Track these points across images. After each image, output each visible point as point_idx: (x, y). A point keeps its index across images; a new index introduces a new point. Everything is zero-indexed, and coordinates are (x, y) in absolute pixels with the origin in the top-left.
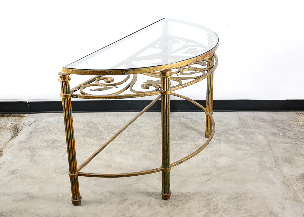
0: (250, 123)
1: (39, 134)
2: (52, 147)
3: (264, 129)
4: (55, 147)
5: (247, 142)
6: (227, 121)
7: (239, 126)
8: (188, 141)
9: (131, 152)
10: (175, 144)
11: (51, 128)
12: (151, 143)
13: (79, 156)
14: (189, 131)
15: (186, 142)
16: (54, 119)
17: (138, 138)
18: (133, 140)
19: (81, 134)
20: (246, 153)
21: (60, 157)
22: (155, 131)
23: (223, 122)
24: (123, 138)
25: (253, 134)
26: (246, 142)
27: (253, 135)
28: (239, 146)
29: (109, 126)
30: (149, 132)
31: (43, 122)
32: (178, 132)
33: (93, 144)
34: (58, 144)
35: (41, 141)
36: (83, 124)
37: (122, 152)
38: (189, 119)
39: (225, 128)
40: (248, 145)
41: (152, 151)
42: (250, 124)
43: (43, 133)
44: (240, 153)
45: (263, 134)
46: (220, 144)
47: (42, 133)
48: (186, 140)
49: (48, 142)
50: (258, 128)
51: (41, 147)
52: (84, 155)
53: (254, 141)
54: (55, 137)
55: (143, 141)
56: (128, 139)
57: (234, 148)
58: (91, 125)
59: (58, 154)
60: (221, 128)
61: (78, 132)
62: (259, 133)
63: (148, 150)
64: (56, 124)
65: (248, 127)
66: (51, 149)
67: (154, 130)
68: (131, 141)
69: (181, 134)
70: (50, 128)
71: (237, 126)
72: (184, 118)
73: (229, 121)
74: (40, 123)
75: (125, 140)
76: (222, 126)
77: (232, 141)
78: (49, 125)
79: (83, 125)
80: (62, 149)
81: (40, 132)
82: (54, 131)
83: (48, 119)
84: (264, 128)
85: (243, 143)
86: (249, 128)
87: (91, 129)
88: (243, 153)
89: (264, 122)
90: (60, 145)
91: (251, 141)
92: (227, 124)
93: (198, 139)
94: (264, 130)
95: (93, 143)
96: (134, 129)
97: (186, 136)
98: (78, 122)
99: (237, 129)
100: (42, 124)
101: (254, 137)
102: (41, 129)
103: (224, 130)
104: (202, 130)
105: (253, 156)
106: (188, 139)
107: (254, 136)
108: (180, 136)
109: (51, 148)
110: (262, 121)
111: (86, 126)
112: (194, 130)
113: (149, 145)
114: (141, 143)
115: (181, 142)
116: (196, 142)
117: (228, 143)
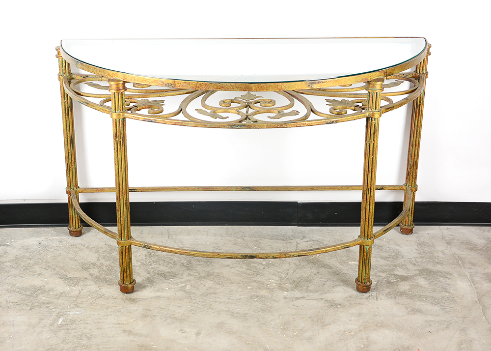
0: (442, 252)
1: (6, 274)
2: (30, 304)
3: (469, 266)
4: (37, 304)
5: (434, 295)
6: (394, 247)
7: (418, 260)
8: (311, 291)
9: (193, 315)
10: (285, 298)
11: (31, 262)
12: (234, 296)
13: (86, 325)
14: (314, 270)
15: (306, 294)
16: (38, 241)
17: (209, 283)
18: (198, 289)
19: (91, 275)
20: (431, 321)
21: (45, 326)
22: (243, 270)
23: (384, 250)
24: (177, 284)
25: (448, 276)
26: (431, 295)
27: (447, 280)
28: (418, 304)
29: (150, 257)
30: (232, 270)
31: (14, 248)
32: (291, 271)
33: (116, 298)
34: (42, 298)
35: (7, 290)
36: (97, 251)
37: (175, 316)
38: (315, 243)
39: (388, 263)
40: (435, 302)
41: (237, 315)
42: (440, 255)
43: (14, 272)
44: (418, 319)
45: (469, 277)
46: (377, 299)
47: (12, 273)
48: (307, 290)
49: (23, 292)
50: (458, 264)
51: (8, 305)
52: (95, 323)
53: (449, 292)
54: (37, 282)
55: (218, 291)
56: (188, 287)
57: (407, 308)
58: (113, 254)
59: (43, 319)
60: (380, 264)
61: (86, 270)
62: (460, 275)
63: (228, 311)
64: (42, 252)
65: (436, 260)
66: (29, 308)
67: (242, 268)
68: (193, 291)
69: (298, 276)
70: (29, 261)
71: (413, 259)
72: (305, 240)
73: (397, 247)
74: (8, 249)
75: (183, 289)
76: (382, 258)
77: (402, 294)
78: (27, 255)
79: (96, 255)
80: (50, 308)
81: (7, 269)
82: (37, 268)
83: (25, 240)
84: (471, 263)
85: (426, 297)
86: (438, 263)
87: (112, 265)
88: (426, 321)
89: (471, 249)
90: (48, 299)
91: (443, 294)
92: (393, 254)
93: (333, 287)
94: (470, 268)
95: (114, 296)
96: (202, 263)
97: (308, 280)
98: (88, 247)
99: (415, 264)
100: (13, 252)
101: (449, 284)
102: (9, 264)
103: (387, 268)
104: (342, 267)
105: (447, 328)
106: (311, 287)
107: (449, 281)
108: (294, 281)
109: (28, 306)
110: (467, 248)
111: (104, 257)
112: (325, 266)
113: (230, 301)
114: (214, 295)
115: (297, 294)
116: (327, 295)
117: (395, 298)
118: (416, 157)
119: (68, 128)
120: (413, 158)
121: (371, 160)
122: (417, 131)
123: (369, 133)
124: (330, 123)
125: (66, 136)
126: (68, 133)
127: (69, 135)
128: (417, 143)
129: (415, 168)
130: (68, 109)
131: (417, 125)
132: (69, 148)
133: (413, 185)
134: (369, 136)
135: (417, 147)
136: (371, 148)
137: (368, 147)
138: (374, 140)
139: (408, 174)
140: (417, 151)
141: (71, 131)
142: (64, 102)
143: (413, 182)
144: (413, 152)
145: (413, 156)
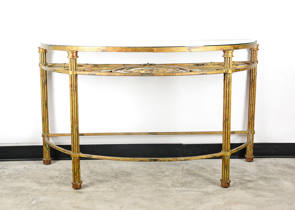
0: (272, 169)
1: (2, 181)
2: (16, 194)
3: (290, 175)
4: (20, 194)
5: (270, 188)
6: (242, 167)
7: (258, 173)
8: (193, 188)
9: (118, 199)
10: (176, 191)
11: (19, 176)
12: (144, 190)
13: (50, 204)
14: (194, 178)
15: (190, 189)
16: (24, 167)
17: (128, 184)
18: (121, 187)
19: (55, 181)
20: (269, 200)
21: (24, 204)
22: (150, 178)
23: (237, 169)
24: (109, 185)
25: (277, 180)
26: (268, 188)
27: (277, 181)
28: (260, 193)
29: (92, 173)
30: (143, 178)
31: (9, 170)
32: (180, 179)
33: (69, 192)
34: (24, 192)
35: (3, 189)
36: (60, 171)
37: (107, 199)
38: (194, 166)
39: (239, 174)
40: (270, 191)
41: (146, 198)
42: (271, 170)
43: (7, 180)
44: (261, 200)
45: (290, 180)
46: (234, 191)
47: (7, 181)
48: (190, 187)
49: (12, 189)
50: (283, 174)
51: (2, 195)
52: (56, 203)
53: (279, 187)
54: (21, 184)
55: (134, 188)
56: (115, 186)
57: (253, 195)
58: (69, 172)
59: (23, 201)
60: (235, 175)
61: (52, 179)
62: (284, 179)
63: (140, 197)
64: (25, 171)
65: (269, 173)
66: (15, 196)
67: (149, 177)
68: (119, 188)
69: (184, 181)
70: (17, 176)
71: (255, 173)
72: (187, 165)
73: (245, 168)
74: (5, 170)
75: (112, 187)
76: (236, 172)
77: (250, 188)
78: (17, 173)
79: (59, 172)
80: (28, 196)
81: (4, 179)
82: (22, 178)
83: (16, 166)
84: (290, 174)
85: (265, 189)
86: (271, 174)
87: (69, 177)
88: (266, 200)
89: (290, 168)
90: (27, 192)
91: (276, 188)
92: (242, 171)
93: (206, 186)
94: (290, 176)
95: (69, 191)
96: (124, 176)
97: (190, 183)
98: (54, 169)
99: (256, 175)
100: (7, 172)
101: (278, 183)
102: (5, 177)
103: (239, 177)
104: (211, 176)
105: (280, 203)
106: (193, 186)
107: (278, 182)
108: (182, 183)
109: (14, 195)
110: (287, 167)
111: (64, 174)
112: (200, 176)
113: (141, 192)
114: (132, 190)
115: (184, 189)
116: (203, 189)
117: (245, 190)
118: (253, 112)
119: (44, 96)
120: (251, 113)
121: (227, 100)
122: (253, 96)
123: (226, 83)
124: (202, 74)
125: (43, 101)
126: (44, 98)
127: (44, 100)
128: (254, 103)
129: (253, 119)
130: (44, 84)
131: (253, 93)
132: (44, 108)
133: (252, 130)
134: (226, 85)
135: (253, 106)
136: (228, 93)
137: (225, 92)
138: (229, 88)
139: (249, 123)
140: (253, 108)
141: (46, 97)
142: (42, 80)
143: (252, 128)
144: (252, 109)
145: (251, 112)
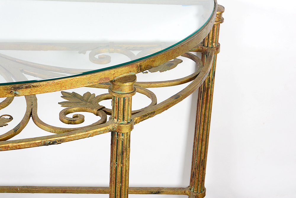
118: (203, 155)
120: (198, 155)
121: (118, 189)
122: (204, 122)
123: (115, 152)
124: (50, 144)
128: (205, 137)
129: (201, 168)
131: (205, 115)
133: (199, 189)
134: (114, 156)
135: (204, 143)
136: (119, 174)
137: (114, 172)
138: (122, 163)
139: (193, 175)
140: (204, 147)
143: (199, 187)
144: (200, 149)
145: (199, 153)
